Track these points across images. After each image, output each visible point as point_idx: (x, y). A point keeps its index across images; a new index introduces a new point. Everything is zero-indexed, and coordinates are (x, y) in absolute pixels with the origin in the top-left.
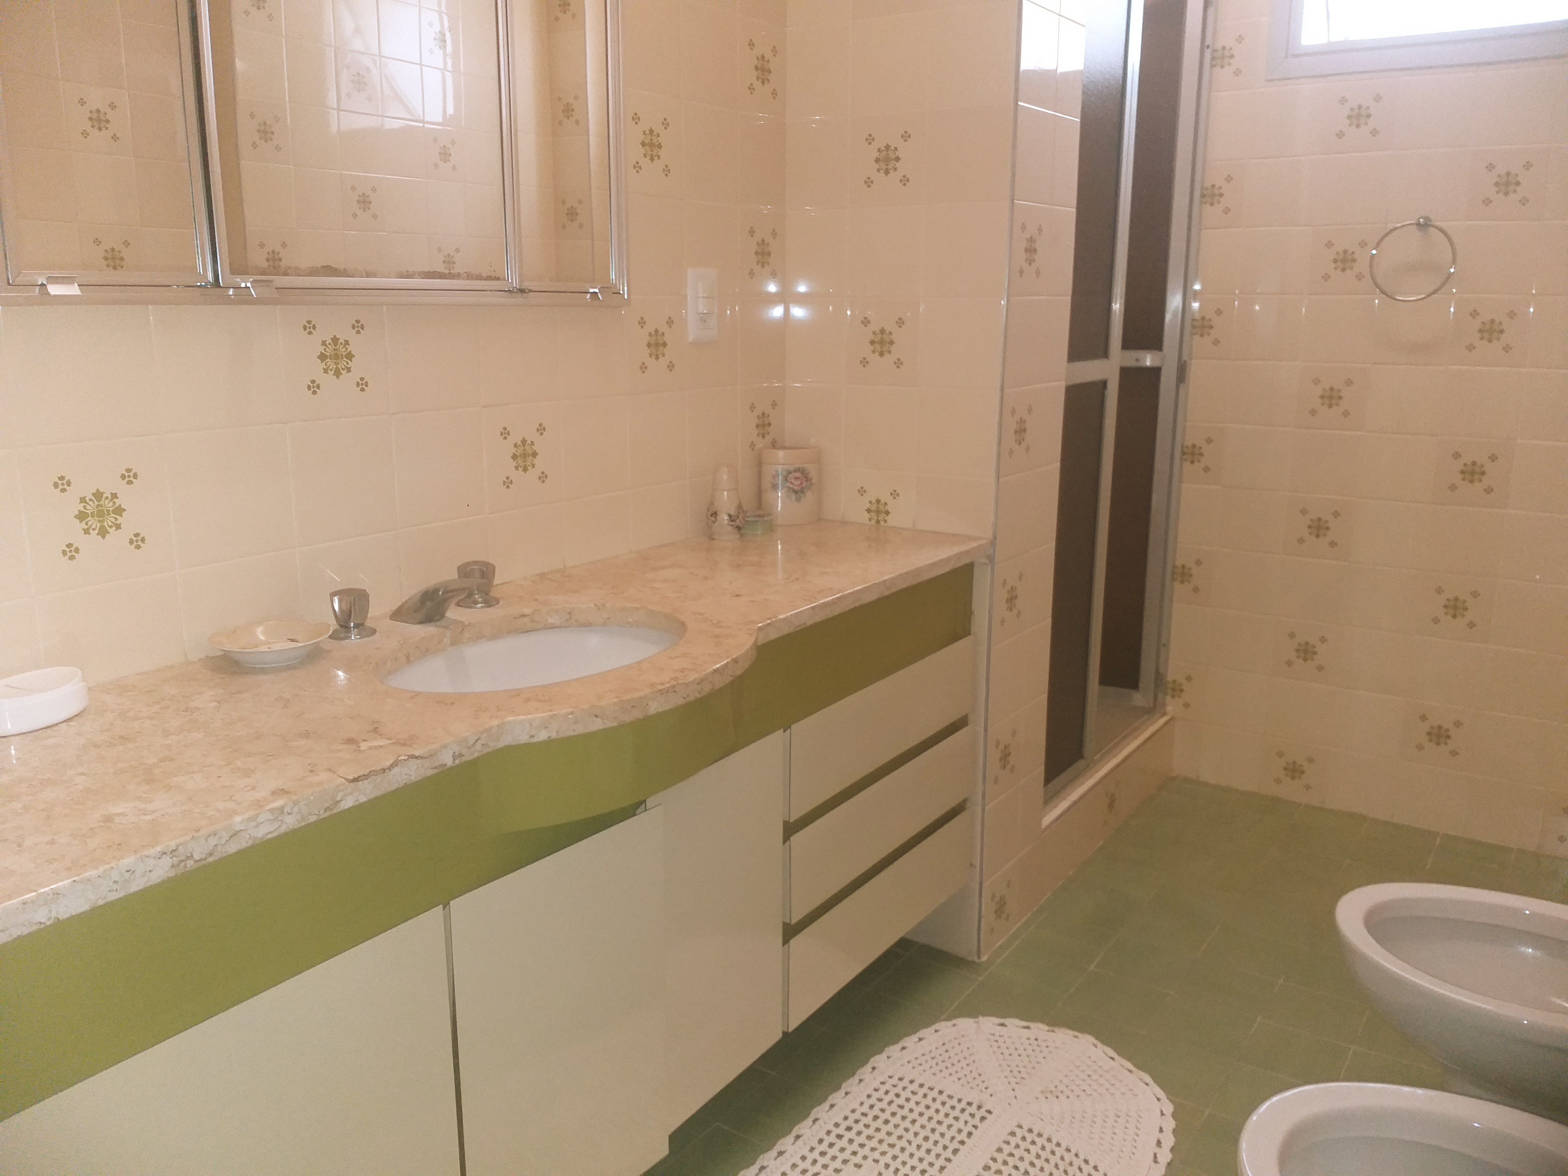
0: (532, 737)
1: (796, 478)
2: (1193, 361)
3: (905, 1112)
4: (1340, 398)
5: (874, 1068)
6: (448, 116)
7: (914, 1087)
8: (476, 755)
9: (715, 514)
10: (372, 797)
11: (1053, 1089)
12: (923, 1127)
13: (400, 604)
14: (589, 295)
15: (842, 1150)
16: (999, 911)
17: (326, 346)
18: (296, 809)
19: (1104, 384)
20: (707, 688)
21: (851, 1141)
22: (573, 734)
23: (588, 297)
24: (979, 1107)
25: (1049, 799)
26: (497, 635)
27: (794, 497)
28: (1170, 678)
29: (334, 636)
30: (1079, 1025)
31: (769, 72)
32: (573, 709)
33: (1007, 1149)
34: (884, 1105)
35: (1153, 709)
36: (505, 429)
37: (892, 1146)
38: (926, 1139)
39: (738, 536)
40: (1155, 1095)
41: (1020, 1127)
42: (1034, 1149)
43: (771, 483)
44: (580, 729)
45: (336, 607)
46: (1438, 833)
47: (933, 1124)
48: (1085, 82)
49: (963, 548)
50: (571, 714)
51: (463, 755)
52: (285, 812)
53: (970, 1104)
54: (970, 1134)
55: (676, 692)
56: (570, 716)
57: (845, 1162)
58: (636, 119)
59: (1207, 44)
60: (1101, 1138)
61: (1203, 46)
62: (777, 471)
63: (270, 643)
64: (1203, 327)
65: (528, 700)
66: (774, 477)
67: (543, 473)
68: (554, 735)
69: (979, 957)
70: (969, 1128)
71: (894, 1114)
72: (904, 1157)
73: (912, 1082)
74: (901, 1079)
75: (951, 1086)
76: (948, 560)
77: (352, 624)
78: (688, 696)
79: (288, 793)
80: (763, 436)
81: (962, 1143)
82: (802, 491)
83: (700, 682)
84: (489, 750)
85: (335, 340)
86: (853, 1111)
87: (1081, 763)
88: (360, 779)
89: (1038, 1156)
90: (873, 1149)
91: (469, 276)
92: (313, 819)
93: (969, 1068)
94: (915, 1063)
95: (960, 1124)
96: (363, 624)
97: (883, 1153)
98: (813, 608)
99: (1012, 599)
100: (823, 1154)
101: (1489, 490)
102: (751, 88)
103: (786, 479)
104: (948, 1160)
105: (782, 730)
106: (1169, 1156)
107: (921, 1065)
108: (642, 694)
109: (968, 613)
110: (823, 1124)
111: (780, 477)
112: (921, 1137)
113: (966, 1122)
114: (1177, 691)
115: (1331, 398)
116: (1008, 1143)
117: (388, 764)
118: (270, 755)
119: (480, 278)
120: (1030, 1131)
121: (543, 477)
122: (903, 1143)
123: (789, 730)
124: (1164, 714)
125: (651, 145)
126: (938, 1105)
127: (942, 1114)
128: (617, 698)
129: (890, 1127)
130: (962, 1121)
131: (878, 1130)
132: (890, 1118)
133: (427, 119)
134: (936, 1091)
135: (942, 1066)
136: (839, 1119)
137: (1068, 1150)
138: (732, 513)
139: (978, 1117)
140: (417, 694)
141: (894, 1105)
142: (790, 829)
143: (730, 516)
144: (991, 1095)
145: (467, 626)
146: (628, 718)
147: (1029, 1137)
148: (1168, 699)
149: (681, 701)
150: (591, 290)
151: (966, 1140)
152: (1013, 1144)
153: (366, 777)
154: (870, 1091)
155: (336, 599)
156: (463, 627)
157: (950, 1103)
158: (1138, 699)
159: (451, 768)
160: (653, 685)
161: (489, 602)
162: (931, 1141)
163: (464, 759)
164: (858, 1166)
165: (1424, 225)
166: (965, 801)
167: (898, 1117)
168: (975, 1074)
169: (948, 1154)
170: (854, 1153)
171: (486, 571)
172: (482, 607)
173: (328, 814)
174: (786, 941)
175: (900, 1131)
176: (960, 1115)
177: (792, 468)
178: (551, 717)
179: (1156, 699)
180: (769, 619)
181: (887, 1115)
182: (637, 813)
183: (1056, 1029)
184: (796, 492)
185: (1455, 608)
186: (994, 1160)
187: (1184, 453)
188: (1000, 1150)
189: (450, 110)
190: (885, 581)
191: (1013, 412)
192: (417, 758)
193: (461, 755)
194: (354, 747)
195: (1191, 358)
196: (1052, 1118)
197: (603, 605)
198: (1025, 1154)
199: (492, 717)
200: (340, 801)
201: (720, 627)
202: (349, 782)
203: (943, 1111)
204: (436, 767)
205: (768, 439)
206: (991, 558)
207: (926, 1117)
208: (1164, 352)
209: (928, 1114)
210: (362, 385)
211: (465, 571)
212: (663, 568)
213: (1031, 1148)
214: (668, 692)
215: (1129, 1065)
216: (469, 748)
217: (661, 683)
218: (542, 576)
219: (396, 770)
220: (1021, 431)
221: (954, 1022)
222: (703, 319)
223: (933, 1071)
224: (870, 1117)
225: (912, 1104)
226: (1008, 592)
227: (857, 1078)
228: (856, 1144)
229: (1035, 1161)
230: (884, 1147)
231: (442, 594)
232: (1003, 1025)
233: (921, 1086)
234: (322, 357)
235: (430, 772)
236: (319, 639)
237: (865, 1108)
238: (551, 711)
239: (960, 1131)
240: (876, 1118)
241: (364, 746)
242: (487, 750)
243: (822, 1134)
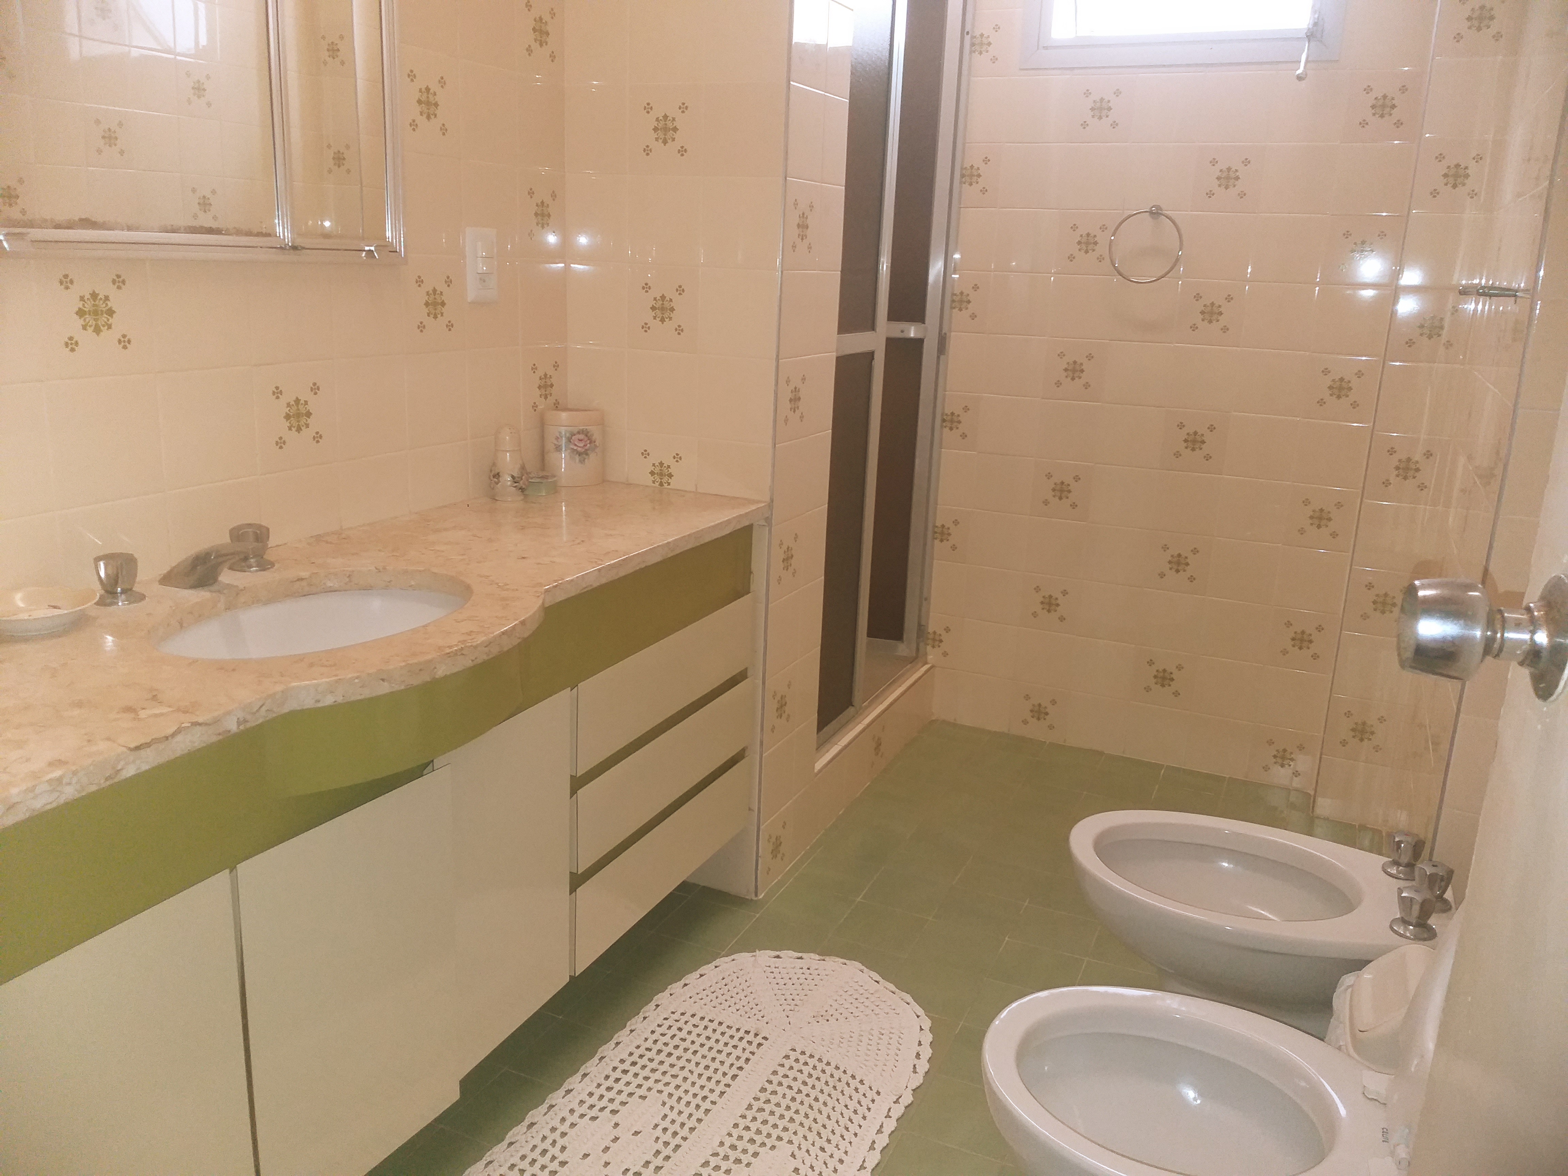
0: (318, 701)
1: (581, 440)
2: (952, 334)
3: (687, 1044)
4: (1082, 371)
5: (657, 1006)
6: (201, 47)
7: (696, 1020)
8: (260, 721)
9: (497, 475)
10: (156, 764)
11: (824, 1013)
12: (704, 1057)
13: (169, 569)
14: (364, 253)
15: (628, 1084)
16: (775, 852)
17: (84, 301)
18: (74, 780)
19: (871, 355)
20: (495, 650)
21: (636, 1075)
22: (360, 698)
23: (363, 255)
24: (756, 1035)
25: (822, 744)
26: (271, 600)
27: (577, 458)
28: (930, 630)
29: (101, 603)
30: (847, 953)
31: (548, 34)
32: (358, 674)
33: (781, 1071)
34: (666, 1039)
35: (916, 658)
36: (277, 388)
37: (674, 1076)
38: (707, 1067)
39: (522, 497)
40: (915, 1013)
41: (795, 1050)
42: (806, 1070)
43: (555, 445)
44: (367, 693)
45: (102, 574)
46: (1163, 765)
47: (713, 1053)
48: (853, 64)
49: (743, 511)
50: (357, 678)
51: (247, 722)
52: (64, 782)
53: (747, 1032)
54: (747, 1060)
55: (463, 654)
56: (356, 681)
57: (631, 1095)
58: (412, 76)
59: (966, 30)
60: (867, 1055)
61: (964, 32)
62: (560, 433)
63: (31, 610)
64: (961, 301)
65: (311, 665)
66: (557, 438)
67: (317, 433)
68: (340, 699)
69: (756, 895)
70: (747, 1054)
71: (676, 1047)
72: (686, 1086)
73: (693, 1016)
74: (683, 1014)
75: (730, 1017)
76: (729, 522)
77: (119, 589)
78: (476, 658)
79: (66, 763)
80: (546, 398)
81: (740, 1068)
82: (586, 453)
83: (488, 644)
84: (274, 715)
85: (94, 296)
86: (638, 1047)
87: (851, 710)
88: (142, 747)
89: (810, 1076)
90: (657, 1081)
91: (239, 232)
92: (93, 788)
93: (747, 999)
94: (696, 998)
95: (739, 1052)
96: (131, 589)
97: (667, 1084)
98: (599, 570)
99: (788, 559)
100: (609, 1089)
101: (1208, 457)
102: (529, 50)
103: (569, 440)
104: (728, 1086)
105: (569, 688)
106: (927, 1066)
107: (702, 999)
108: (429, 657)
109: (747, 573)
110: (609, 1062)
111: (564, 438)
112: (702, 1066)
113: (744, 1049)
114: (937, 641)
115: (1074, 370)
116: (783, 1065)
117: (170, 731)
118: (42, 726)
119: (249, 234)
120: (803, 1053)
121: (318, 438)
122: (686, 1073)
123: (576, 688)
124: (926, 663)
125: (428, 103)
126: (717, 1036)
127: (721, 1043)
128: (404, 661)
129: (673, 1060)
130: (740, 1049)
131: (662, 1063)
132: (673, 1051)
133: (178, 50)
134: (716, 1022)
135: (721, 999)
136: (625, 1056)
137: (837, 1068)
138: (515, 475)
139: (755, 1044)
140: (195, 661)
141: (677, 1039)
142: (577, 783)
143: (513, 477)
144: (767, 1023)
145: (242, 590)
146: (416, 681)
147: (802, 1059)
148: (929, 648)
149: (469, 664)
150: (367, 248)
151: (744, 1066)
152: (787, 1066)
153: (148, 745)
154: (653, 1027)
155: (102, 564)
156: (238, 592)
157: (730, 1032)
158: (903, 649)
159: (235, 735)
160: (440, 648)
161: (264, 565)
162: (712, 1069)
163: (248, 725)
164: (643, 1098)
165: (1156, 213)
166: (744, 750)
167: (681, 1049)
168: (752, 1005)
169: (727, 1080)
170: (639, 1086)
171: (261, 535)
172: (257, 571)
173: (108, 783)
174: (573, 890)
175: (682, 1063)
176: (739, 1044)
177: (576, 430)
178: (336, 682)
179: (918, 650)
180: (556, 581)
181: (670, 1049)
182: (425, 773)
183: (827, 958)
184: (580, 454)
185: (1178, 563)
186: (770, 1082)
187: (944, 421)
188: (775, 1073)
189: (203, 41)
190: (668, 543)
191: (788, 382)
192: (200, 724)
193: (245, 721)
194: (132, 715)
195: (950, 331)
196: (823, 1040)
197: (384, 568)
198: (798, 1075)
199: (276, 683)
200: (120, 770)
201: (507, 590)
202: (131, 751)
203: (723, 1040)
204: (219, 734)
205: (551, 400)
206: (768, 520)
207: (706, 1047)
208: (926, 325)
209: (709, 1044)
210: (124, 342)
211: (237, 534)
212: (446, 530)
213: (804, 1068)
214: (456, 654)
215: (892, 987)
216: (254, 714)
217: (448, 647)
218: (318, 538)
219: (179, 738)
220: (795, 399)
221: (733, 957)
222: (483, 278)
223: (713, 1004)
224: (654, 1051)
225: (693, 1037)
226: (785, 552)
227: (641, 1015)
228: (640, 1077)
229: (807, 1080)
230: (667, 1078)
231: (214, 558)
232: (778, 957)
233: (702, 1018)
234: (81, 313)
235: (214, 739)
236: (86, 606)
237: (649, 1044)
238: (336, 675)
239: (738, 1058)
240: (659, 1052)
241: (143, 714)
242: (271, 716)
243: (608, 1071)
